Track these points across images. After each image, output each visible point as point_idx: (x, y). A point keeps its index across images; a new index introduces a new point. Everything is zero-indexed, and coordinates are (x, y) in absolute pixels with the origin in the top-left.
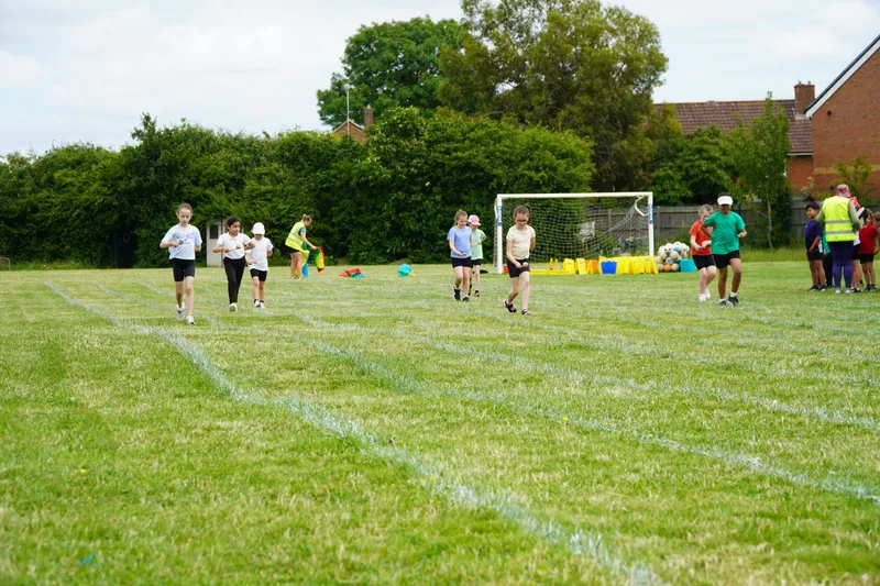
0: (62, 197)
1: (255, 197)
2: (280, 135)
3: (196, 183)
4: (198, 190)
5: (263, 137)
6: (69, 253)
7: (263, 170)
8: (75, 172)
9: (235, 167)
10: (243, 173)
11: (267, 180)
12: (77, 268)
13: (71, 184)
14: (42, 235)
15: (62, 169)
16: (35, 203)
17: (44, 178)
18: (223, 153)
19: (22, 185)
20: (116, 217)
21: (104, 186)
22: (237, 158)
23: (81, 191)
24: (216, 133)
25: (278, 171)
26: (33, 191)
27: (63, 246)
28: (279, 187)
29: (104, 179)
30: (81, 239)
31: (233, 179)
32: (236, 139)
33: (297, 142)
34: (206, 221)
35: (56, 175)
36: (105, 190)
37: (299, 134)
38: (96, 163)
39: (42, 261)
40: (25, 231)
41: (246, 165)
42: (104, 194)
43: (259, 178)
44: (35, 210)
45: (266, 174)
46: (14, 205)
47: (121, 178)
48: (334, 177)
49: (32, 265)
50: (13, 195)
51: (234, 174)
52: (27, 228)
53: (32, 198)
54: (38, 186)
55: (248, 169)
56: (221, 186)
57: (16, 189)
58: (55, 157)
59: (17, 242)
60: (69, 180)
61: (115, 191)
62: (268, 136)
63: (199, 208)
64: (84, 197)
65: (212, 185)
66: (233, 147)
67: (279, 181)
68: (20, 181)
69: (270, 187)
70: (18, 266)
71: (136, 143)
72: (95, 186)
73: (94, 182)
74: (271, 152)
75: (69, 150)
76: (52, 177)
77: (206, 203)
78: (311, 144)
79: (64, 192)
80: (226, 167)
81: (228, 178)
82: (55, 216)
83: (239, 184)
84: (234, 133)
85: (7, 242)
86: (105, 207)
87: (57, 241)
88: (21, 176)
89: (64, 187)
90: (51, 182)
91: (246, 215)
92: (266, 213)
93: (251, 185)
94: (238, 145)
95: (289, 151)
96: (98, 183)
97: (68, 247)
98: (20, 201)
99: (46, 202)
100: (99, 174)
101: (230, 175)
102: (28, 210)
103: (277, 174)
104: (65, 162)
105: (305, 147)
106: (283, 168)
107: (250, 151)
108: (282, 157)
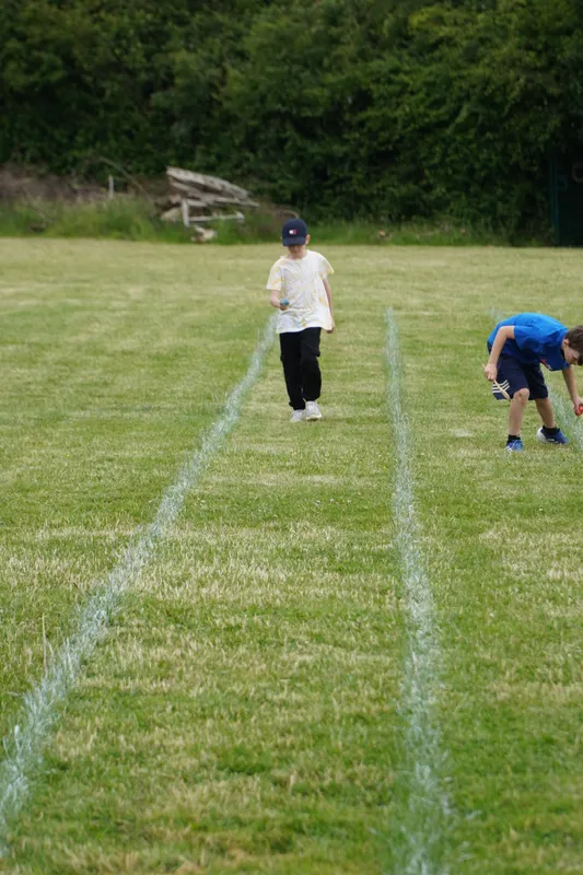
0: (428, 72)
6: (441, 205)
12: (459, 243)
13: (448, 41)
14: (381, 159)
19: (335, 41)
20: (554, 122)
21: (529, 48)
23: (473, 59)
26: (363, 56)
27: (429, 188)
29: (529, 32)
30: (471, 171)
35: (415, 20)
36: (530, 57)
39: (377, 222)
40: (338, 149)
42: (528, 69)
44: (364, 100)
46: (318, 91)
47: (568, 32)
49: (351, 231)
50: (314, 62)
52: (345, 142)
54: (373, 43)
59: (321, 175)
60: (444, 31)
61: (552, 63)
64: (479, 71)
68: (334, 31)
72: (507, 49)
73: (505, 38)
76: (406, 22)
79: (433, 60)
82: (411, 119)
85: (296, 172)
86: (531, 99)
87: (417, 176)
89: (435, 46)
96: (515, 40)
97: (440, 190)
98: (330, 78)
99: (390, 82)
100: (516, 20)
102: (350, 99)
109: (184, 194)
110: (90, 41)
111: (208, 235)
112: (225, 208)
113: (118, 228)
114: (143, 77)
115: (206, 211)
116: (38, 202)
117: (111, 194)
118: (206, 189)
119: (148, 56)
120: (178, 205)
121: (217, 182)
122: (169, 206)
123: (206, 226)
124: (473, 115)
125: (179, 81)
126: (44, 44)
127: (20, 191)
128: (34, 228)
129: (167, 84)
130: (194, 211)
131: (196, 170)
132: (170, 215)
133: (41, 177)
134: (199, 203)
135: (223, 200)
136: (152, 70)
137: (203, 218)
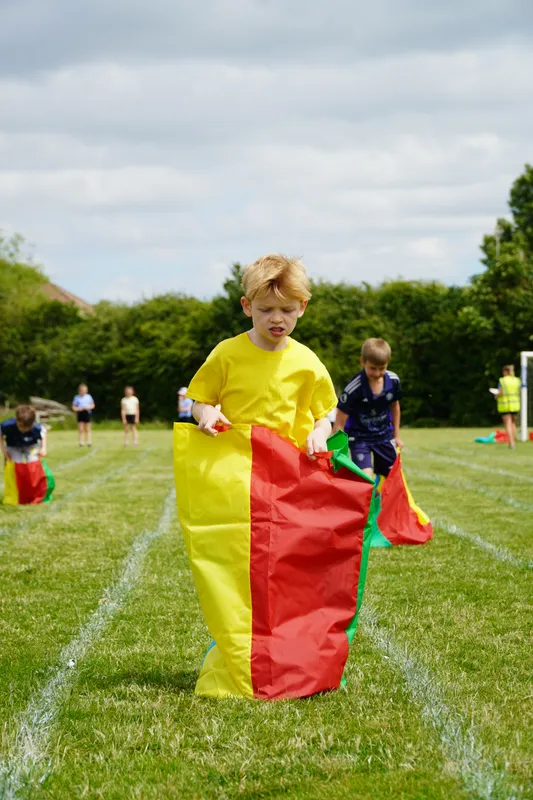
0: (148, 352)
1: (351, 353)
2: (384, 285)
5: (364, 288)
6: (155, 412)
7: (361, 323)
8: (162, 324)
9: (332, 320)
10: (340, 326)
11: (364, 334)
12: (160, 429)
13: (158, 337)
15: (150, 319)
16: (123, 358)
17: (132, 329)
18: (320, 302)
19: (108, 339)
21: (193, 339)
22: (333, 310)
23: (168, 344)
24: (317, 282)
25: (377, 324)
26: (121, 345)
29: (194, 331)
30: (168, 396)
31: (331, 333)
32: (337, 289)
33: (398, 292)
35: (143, 328)
36: (193, 343)
37: (403, 285)
38: (185, 314)
40: (109, 387)
41: (344, 317)
42: (193, 349)
43: (357, 332)
44: (121, 365)
45: (365, 328)
46: (98, 361)
47: (210, 331)
48: (436, 331)
49: (114, 424)
50: (99, 349)
51: (331, 328)
52: (113, 384)
53: (118, 353)
54: (125, 339)
55: (346, 321)
56: (316, 341)
57: (102, 343)
58: (143, 307)
59: (102, 400)
60: (156, 332)
62: (368, 287)
64: (171, 351)
65: (306, 339)
66: (332, 298)
68: (107, 334)
70: (102, 424)
71: (225, 295)
72: (182, 341)
73: (183, 335)
74: (371, 304)
75: (159, 301)
76: (139, 329)
78: (414, 295)
79: (147, 347)
80: (322, 320)
81: (325, 334)
82: (140, 373)
83: (336, 338)
84: (335, 281)
86: (195, 363)
88: (107, 328)
89: (153, 338)
90: (138, 334)
93: (348, 339)
94: (338, 295)
95: (391, 302)
96: (187, 336)
97: (155, 405)
98: (105, 356)
99: (132, 356)
100: (188, 327)
101: (326, 329)
102: (114, 366)
103: (376, 328)
104: (154, 312)
105: (408, 298)
106: (383, 321)
107: (349, 303)
108: (383, 309)
112: (56, 415)
114: (24, 357)
115: (47, 417)
117: (7, 411)
118: (46, 407)
119: (26, 347)
121: (53, 403)
124: (166, 371)
125: (39, 358)
129: (34, 360)
130: (42, 417)
131: (45, 398)
134: (44, 413)
135: (55, 411)
136: (27, 353)
137: (44, 420)
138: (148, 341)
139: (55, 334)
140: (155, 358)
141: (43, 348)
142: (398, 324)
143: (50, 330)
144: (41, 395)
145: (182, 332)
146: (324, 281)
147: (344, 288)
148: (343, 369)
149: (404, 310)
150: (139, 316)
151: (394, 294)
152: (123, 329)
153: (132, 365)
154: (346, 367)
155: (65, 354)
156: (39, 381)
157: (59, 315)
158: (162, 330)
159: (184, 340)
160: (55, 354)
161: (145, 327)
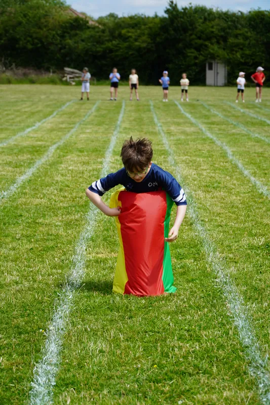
0: (126, 44)
1: (233, 47)
2: (250, 12)
3: (199, 38)
4: (199, 42)
5: (240, 14)
7: (238, 32)
8: (133, 30)
9: (223, 30)
10: (227, 33)
11: (240, 37)
13: (130, 37)
15: (127, 28)
16: (112, 47)
17: (117, 32)
18: (217, 21)
20: (155, 55)
21: (149, 38)
22: (224, 25)
23: (136, 40)
24: (214, 10)
25: (247, 32)
26: (110, 40)
28: (247, 42)
29: (149, 34)
31: (222, 36)
32: (226, 14)
33: (258, 16)
34: (205, 60)
36: (149, 40)
37: (260, 12)
38: (145, 25)
40: (104, 62)
41: (229, 28)
42: (149, 43)
43: (236, 36)
44: (111, 51)
45: (240, 34)
46: (99, 49)
50: (99, 43)
51: (223, 34)
53: (109, 45)
54: (113, 36)
55: (230, 31)
56: (214, 40)
58: (123, 22)
60: (130, 34)
61: (155, 42)
62: (242, 13)
63: (202, 52)
64: (137, 43)
65: (209, 39)
66: (223, 18)
67: (246, 38)
69: (241, 41)
70: (101, 82)
71: (166, 16)
74: (244, 22)
75: (131, 18)
76: (121, 32)
77: (206, 50)
78: (266, 18)
79: (126, 42)
80: (219, 31)
81: (219, 36)
83: (225, 39)
84: (224, 10)
88: (103, 31)
89: (128, 38)
90: (120, 35)
91: (228, 57)
92: (239, 56)
93: (231, 40)
94: (226, 17)
95: (254, 21)
96: (146, 36)
98: (103, 46)
99: (117, 47)
100: (146, 32)
101: (219, 34)
102: (108, 51)
103: (246, 34)
104: (129, 24)
105: (263, 19)
106: (250, 31)
107: (231, 21)
108: (250, 24)
109: (68, 74)
110: (47, 37)
111: (74, 83)
112: (77, 77)
113: (53, 82)
114: (60, 46)
115: (73, 78)
116: (33, 76)
117: (51, 74)
118: (73, 73)
119: (61, 41)
120: (66, 77)
121: (76, 71)
122: (64, 77)
123: (73, 81)
125: (67, 47)
126: (36, 38)
127: (30, 73)
128: (32, 82)
129: (65, 48)
130: (70, 78)
131: (71, 68)
132: (64, 79)
133: (35, 70)
134: (71, 76)
135: (77, 75)
136: (61, 44)
137: (72, 80)
138: (125, 39)
139: (76, 35)
140: (129, 48)
141: (69, 41)
142: (258, 33)
143: (73, 32)
144: (69, 66)
145: (144, 34)
146: (219, 10)
147: (229, 13)
148: (228, 55)
149: (261, 26)
150: (120, 26)
151: (256, 18)
152: (112, 32)
153: (117, 51)
154: (229, 54)
155: (81, 46)
156: (67, 59)
157: (78, 24)
158: (132, 33)
159: (144, 38)
160: (76, 45)
161: (124, 31)
